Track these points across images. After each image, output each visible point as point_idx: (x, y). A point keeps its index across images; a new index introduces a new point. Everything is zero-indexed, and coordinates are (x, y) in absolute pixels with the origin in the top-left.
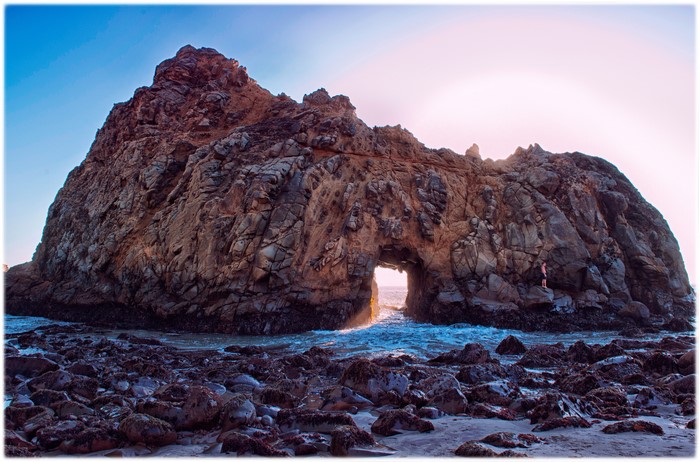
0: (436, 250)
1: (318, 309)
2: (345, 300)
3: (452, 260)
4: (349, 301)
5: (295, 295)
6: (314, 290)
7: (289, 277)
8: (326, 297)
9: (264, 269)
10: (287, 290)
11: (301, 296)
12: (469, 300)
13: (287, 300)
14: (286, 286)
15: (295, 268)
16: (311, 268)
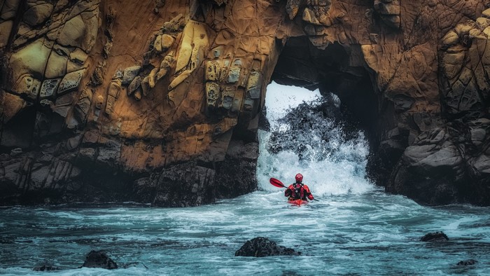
0: (406, 48)
1: (141, 182)
2: (201, 163)
3: (440, 72)
4: (209, 165)
5: (90, 152)
6: (131, 141)
7: (76, 113)
8: (158, 158)
9: (24, 96)
10: (73, 142)
11: (104, 155)
12: (471, 162)
13: (75, 163)
14: (71, 133)
15: (89, 92)
16: (124, 93)
